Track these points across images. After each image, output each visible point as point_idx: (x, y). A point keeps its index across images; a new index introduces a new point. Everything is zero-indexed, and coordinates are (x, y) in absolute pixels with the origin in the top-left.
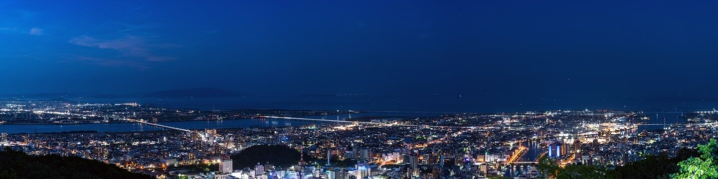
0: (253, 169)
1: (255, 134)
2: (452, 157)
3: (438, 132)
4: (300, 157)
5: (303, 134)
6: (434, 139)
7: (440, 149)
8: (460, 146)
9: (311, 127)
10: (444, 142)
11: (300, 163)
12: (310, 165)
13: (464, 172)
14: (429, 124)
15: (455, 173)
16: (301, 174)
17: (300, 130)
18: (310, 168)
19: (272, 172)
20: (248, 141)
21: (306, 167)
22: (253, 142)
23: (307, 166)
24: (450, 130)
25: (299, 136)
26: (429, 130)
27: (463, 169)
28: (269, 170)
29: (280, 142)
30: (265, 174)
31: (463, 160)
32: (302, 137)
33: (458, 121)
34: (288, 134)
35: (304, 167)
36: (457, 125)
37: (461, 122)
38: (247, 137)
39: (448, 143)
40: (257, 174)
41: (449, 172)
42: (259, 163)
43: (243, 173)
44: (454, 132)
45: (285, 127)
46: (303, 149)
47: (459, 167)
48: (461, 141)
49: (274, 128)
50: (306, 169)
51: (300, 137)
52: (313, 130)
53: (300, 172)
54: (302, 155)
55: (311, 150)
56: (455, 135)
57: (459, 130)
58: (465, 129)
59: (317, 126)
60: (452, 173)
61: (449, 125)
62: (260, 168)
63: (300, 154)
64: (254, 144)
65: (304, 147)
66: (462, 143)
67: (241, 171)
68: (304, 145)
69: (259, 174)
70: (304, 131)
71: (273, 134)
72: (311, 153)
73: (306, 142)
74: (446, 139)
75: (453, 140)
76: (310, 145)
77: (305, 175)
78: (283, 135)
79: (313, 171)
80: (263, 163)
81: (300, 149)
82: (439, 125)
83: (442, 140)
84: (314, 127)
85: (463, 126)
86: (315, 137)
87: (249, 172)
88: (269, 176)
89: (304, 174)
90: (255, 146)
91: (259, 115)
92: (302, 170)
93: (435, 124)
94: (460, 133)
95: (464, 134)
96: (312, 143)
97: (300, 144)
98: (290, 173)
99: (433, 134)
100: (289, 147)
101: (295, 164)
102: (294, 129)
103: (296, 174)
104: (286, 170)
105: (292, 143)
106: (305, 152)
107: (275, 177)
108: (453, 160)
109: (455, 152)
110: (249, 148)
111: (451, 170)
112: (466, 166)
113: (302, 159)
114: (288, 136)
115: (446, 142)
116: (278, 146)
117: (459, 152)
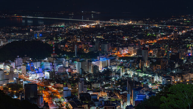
0: (13, 61)
1: (15, 31)
2: (177, 52)
3: (165, 30)
4: (53, 50)
5: (54, 32)
6: (162, 36)
7: (167, 44)
8: (184, 42)
9: (61, 25)
10: (171, 39)
11: (52, 56)
12: (60, 57)
13: (187, 65)
14: (159, 24)
15: (180, 66)
16: (54, 64)
17: (52, 28)
18: (60, 59)
19: (30, 63)
20: (8, 38)
21: (57, 59)
22: (12, 39)
23: (58, 57)
24: (176, 29)
25: (51, 33)
26: (158, 28)
27: (186, 62)
28: (27, 62)
29: (36, 38)
30: (24, 65)
31: (186, 54)
32: (53, 34)
33: (183, 21)
34: (41, 31)
35: (56, 59)
36: (182, 25)
37: (186, 23)
38: (7, 34)
39: (174, 39)
40: (17, 65)
41: (174, 65)
42: (18, 56)
43: (5, 65)
44: (179, 30)
45: (39, 26)
46: (55, 44)
47: (183, 60)
48: (186, 38)
49: (30, 26)
50: (57, 60)
51: (52, 34)
52: (62, 28)
53: (53, 63)
54: (54, 49)
55: (61, 44)
56: (180, 33)
57: (184, 29)
58: (188, 29)
59: (65, 25)
60: (177, 66)
61: (175, 24)
62: (19, 60)
63: (52, 47)
64: (13, 40)
65: (55, 42)
66: (186, 40)
67: (4, 63)
68: (56, 41)
69: (18, 65)
70: (55, 28)
71: (29, 31)
72: (61, 47)
73: (57, 38)
74: (172, 37)
75: (178, 37)
76: (60, 40)
77: (57, 65)
78: (38, 32)
79: (64, 62)
80: (22, 56)
81: (52, 43)
82: (167, 24)
83: (169, 37)
84: (63, 25)
85: (187, 25)
86: (64, 33)
87: (10, 64)
88: (27, 66)
89: (56, 64)
90: (14, 41)
91: (16, 16)
92: (54, 61)
93: (162, 24)
94: (184, 32)
95: (188, 32)
96: (62, 39)
97: (52, 39)
98: (45, 64)
99: (161, 32)
100: (43, 42)
101: (48, 56)
102: (47, 27)
103: (49, 64)
104: (41, 61)
105: (45, 39)
106: (57, 45)
107: (32, 67)
108: (178, 55)
109: (179, 48)
110: (9, 43)
111: (176, 63)
112: (189, 60)
113: (54, 52)
114: (41, 33)
115: (173, 39)
116: (33, 41)
117: (183, 48)
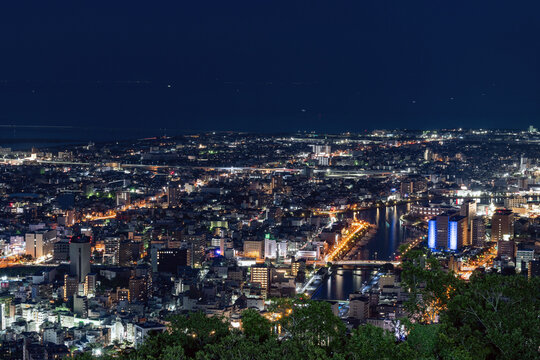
2: (180, 245)
3: (142, 179)
6: (134, 198)
7: (148, 223)
8: (201, 217)
10: (160, 208)
13: (210, 285)
14: (122, 161)
15: (188, 288)
24: (173, 176)
26: (120, 175)
27: (207, 276)
31: (207, 252)
33: (196, 152)
36: (195, 163)
37: (205, 156)
39: (170, 208)
41: (172, 285)
44: (185, 180)
47: (198, 270)
48: (205, 202)
56: (189, 189)
57: (197, 175)
58: (213, 174)
60: (180, 288)
61: (172, 161)
66: (205, 209)
74: (164, 199)
75: (181, 201)
82: (146, 162)
83: (155, 202)
85: (209, 164)
93: (134, 160)
94: (200, 183)
95: (212, 185)
99: (130, 186)
108: (182, 253)
109: (187, 233)
111: (177, 278)
112: (215, 269)
115: (165, 206)
117: (198, 232)
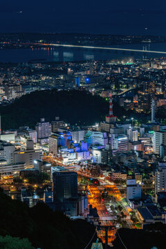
0: (33, 128)
1: (37, 73)
4: (109, 109)
5: (112, 73)
9: (126, 61)
11: (108, 119)
12: (123, 122)
16: (110, 136)
17: (108, 66)
18: (123, 126)
19: (65, 132)
20: (25, 85)
21: (117, 125)
22: (33, 86)
23: (119, 123)
25: (107, 76)
28: (59, 130)
29: (77, 86)
30: (53, 136)
32: (111, 77)
34: (89, 73)
35: (115, 126)
38: (24, 78)
40: (40, 136)
42: (43, 120)
45: (85, 62)
46: (113, 96)
49: (67, 63)
50: (117, 128)
51: (109, 78)
52: (129, 66)
53: (108, 133)
54: (111, 107)
55: (125, 98)
59: (135, 61)
62: (44, 126)
63: (108, 104)
64: (35, 89)
65: (114, 94)
67: (16, 132)
68: (115, 91)
69: (43, 136)
70: (115, 67)
71: (64, 72)
72: (126, 104)
73: (117, 86)
76: (125, 90)
77: (117, 137)
78: (82, 73)
79: (129, 132)
80: (50, 119)
81: (108, 96)
84: (130, 62)
86: (132, 78)
87: (28, 134)
88: (59, 139)
89: (114, 135)
90: (37, 91)
91: (43, 42)
92: (112, 130)
96: (127, 87)
97: (108, 88)
98: (93, 134)
100: (90, 94)
101: (101, 120)
102: (99, 65)
103: (102, 136)
104: (86, 130)
105: (95, 87)
106: (117, 99)
107: (69, 140)
110: (27, 94)
113: (111, 113)
114: (89, 76)
116: (73, 91)
